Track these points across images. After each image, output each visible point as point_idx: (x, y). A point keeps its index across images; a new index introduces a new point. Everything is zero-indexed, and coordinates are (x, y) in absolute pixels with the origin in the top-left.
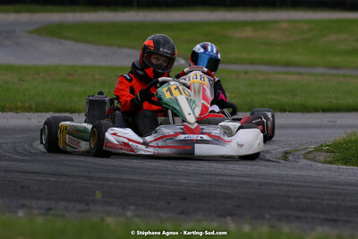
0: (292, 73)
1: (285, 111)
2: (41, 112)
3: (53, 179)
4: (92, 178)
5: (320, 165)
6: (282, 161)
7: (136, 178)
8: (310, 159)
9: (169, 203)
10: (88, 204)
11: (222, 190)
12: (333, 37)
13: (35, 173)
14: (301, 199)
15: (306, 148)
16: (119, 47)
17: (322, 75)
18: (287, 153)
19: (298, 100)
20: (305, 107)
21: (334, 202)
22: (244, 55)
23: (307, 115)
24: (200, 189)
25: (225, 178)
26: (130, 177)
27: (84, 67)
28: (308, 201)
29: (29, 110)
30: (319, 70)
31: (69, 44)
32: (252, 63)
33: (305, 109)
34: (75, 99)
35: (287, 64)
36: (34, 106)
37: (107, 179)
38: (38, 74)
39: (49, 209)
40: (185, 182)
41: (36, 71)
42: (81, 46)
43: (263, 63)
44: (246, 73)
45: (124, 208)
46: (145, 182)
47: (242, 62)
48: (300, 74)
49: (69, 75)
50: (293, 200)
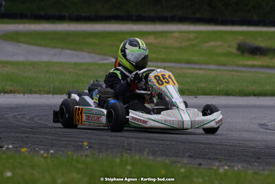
12: (212, 43)
17: (217, 70)
30: (212, 67)
35: (189, 62)
43: (170, 62)
48: (201, 69)
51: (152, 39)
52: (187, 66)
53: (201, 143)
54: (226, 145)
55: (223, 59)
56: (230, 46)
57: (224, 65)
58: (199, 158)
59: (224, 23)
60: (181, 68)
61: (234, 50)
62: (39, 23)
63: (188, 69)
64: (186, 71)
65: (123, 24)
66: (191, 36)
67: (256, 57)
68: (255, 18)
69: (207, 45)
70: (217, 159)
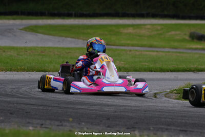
0: (154, 51)
1: (152, 71)
2: (30, 71)
3: (41, 108)
4: (60, 108)
5: (174, 100)
6: (154, 98)
7: (83, 107)
8: (168, 97)
9: (101, 121)
10: (61, 122)
11: (127, 114)
12: (173, 33)
13: (32, 105)
14: (167, 119)
15: (165, 92)
16: (66, 37)
17: (169, 52)
18: (156, 94)
19: (158, 66)
20: (162, 69)
21: (183, 121)
22: (129, 42)
23: (163, 73)
24: (116, 113)
25: (127, 108)
26: (79, 107)
27: (49, 48)
28: (171, 120)
29: (24, 70)
30: (167, 50)
31: (40, 36)
32: (133, 45)
33: (162, 70)
34: (47, 65)
35: (151, 46)
36: (26, 68)
37: (68, 108)
38: (27, 52)
39: (42, 125)
40: (107, 109)
41: (25, 49)
42: (46, 37)
43: (138, 46)
44: (130, 51)
45: (79, 124)
46: (87, 109)
47: (128, 45)
48: (157, 51)
49: (42, 52)
50: (163, 120)
51: (130, 30)
55: (176, 44)
56: (185, 34)
57: (176, 48)
61: (187, 37)
62: (53, 19)
65: (112, 19)
66: (159, 28)
69: (170, 33)
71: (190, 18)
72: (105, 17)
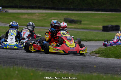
51: (26, 16)
52: (42, 28)
53: (48, 62)
54: (59, 62)
56: (61, 19)
58: (47, 68)
59: (58, 9)
60: (39, 29)
61: (62, 21)
63: (42, 29)
64: (41, 30)
65: (14, 9)
66: (44, 15)
67: (72, 24)
68: (72, 7)
69: (51, 19)
70: (55, 68)
71: (62, 9)
72: (9, 8)
